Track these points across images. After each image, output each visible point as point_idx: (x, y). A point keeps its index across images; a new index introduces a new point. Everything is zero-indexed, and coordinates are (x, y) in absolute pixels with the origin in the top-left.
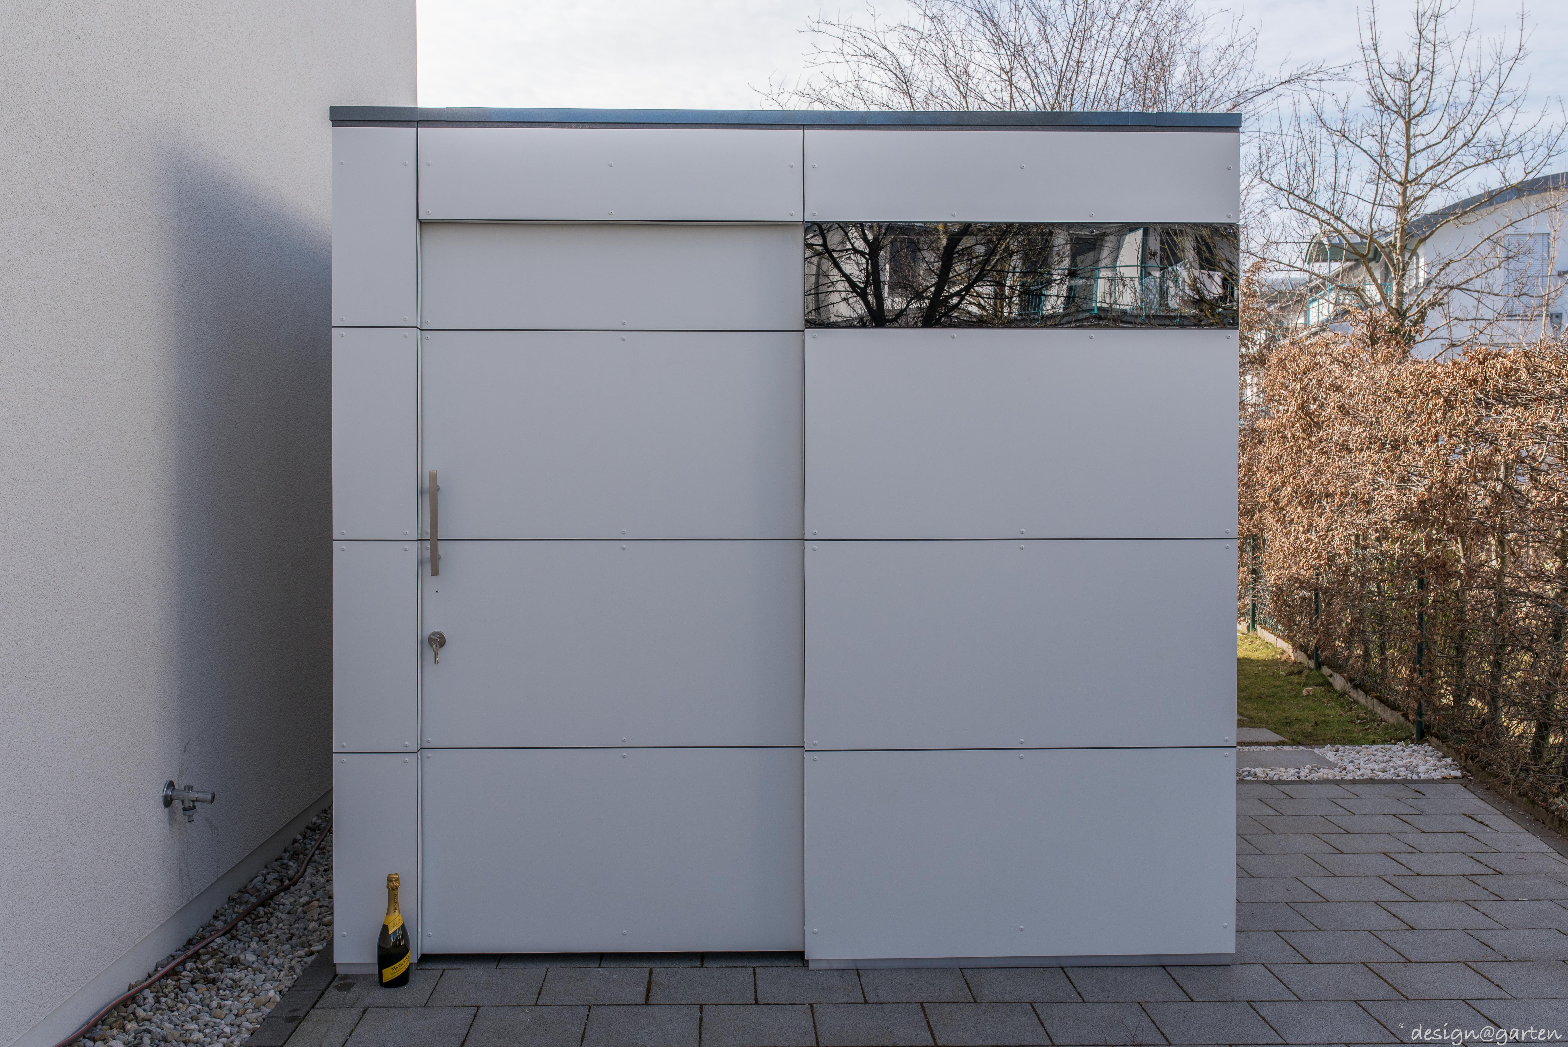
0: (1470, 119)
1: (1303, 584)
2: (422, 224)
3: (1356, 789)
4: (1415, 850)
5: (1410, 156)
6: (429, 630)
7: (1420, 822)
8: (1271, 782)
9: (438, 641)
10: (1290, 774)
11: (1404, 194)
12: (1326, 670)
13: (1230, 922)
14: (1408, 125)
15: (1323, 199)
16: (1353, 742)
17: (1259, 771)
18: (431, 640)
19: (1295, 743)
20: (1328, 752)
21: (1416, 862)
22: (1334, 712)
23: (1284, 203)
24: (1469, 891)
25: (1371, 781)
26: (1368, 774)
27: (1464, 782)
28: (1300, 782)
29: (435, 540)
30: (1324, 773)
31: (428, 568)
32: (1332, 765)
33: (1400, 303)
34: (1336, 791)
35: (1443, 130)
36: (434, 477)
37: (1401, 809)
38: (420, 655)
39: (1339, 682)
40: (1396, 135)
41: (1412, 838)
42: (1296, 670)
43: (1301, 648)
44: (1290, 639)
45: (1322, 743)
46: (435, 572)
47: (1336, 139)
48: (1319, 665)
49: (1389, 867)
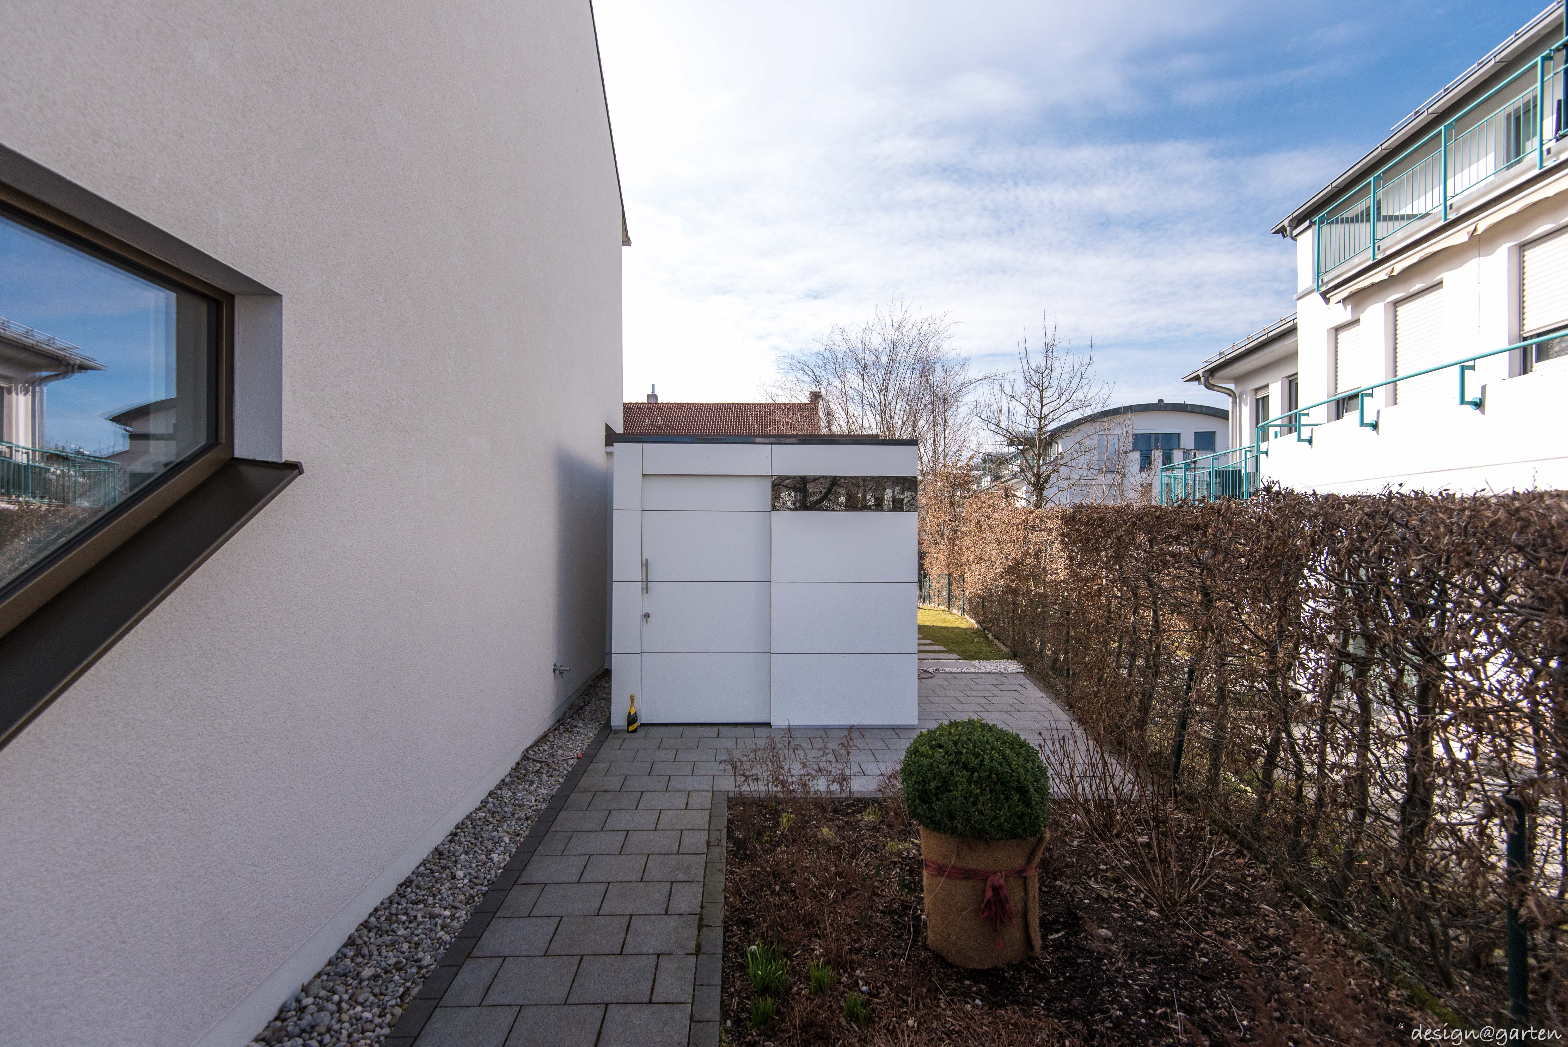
0: (1069, 390)
1: (979, 596)
2: (643, 475)
3: (982, 676)
4: (996, 696)
5: (1042, 406)
6: (644, 613)
7: (1001, 687)
8: (951, 673)
9: (647, 616)
10: (957, 670)
11: (1040, 423)
12: (987, 632)
13: (916, 714)
14: (1041, 392)
15: (1004, 425)
16: (989, 659)
17: (947, 669)
18: (645, 615)
19: (965, 659)
20: (976, 663)
21: (994, 700)
22: (985, 648)
23: (986, 428)
24: (1009, 708)
25: (989, 673)
26: (988, 670)
27: (1024, 674)
28: (962, 673)
29: (647, 581)
30: (972, 670)
31: (645, 591)
32: (976, 667)
33: (1038, 471)
34: (974, 676)
35: (1057, 395)
36: (647, 560)
37: (996, 682)
38: (642, 620)
39: (990, 636)
40: (1036, 396)
41: (996, 692)
42: (975, 632)
43: (978, 622)
44: (975, 619)
45: (974, 659)
46: (647, 592)
47: (1009, 398)
48: (984, 630)
49: (983, 701)
